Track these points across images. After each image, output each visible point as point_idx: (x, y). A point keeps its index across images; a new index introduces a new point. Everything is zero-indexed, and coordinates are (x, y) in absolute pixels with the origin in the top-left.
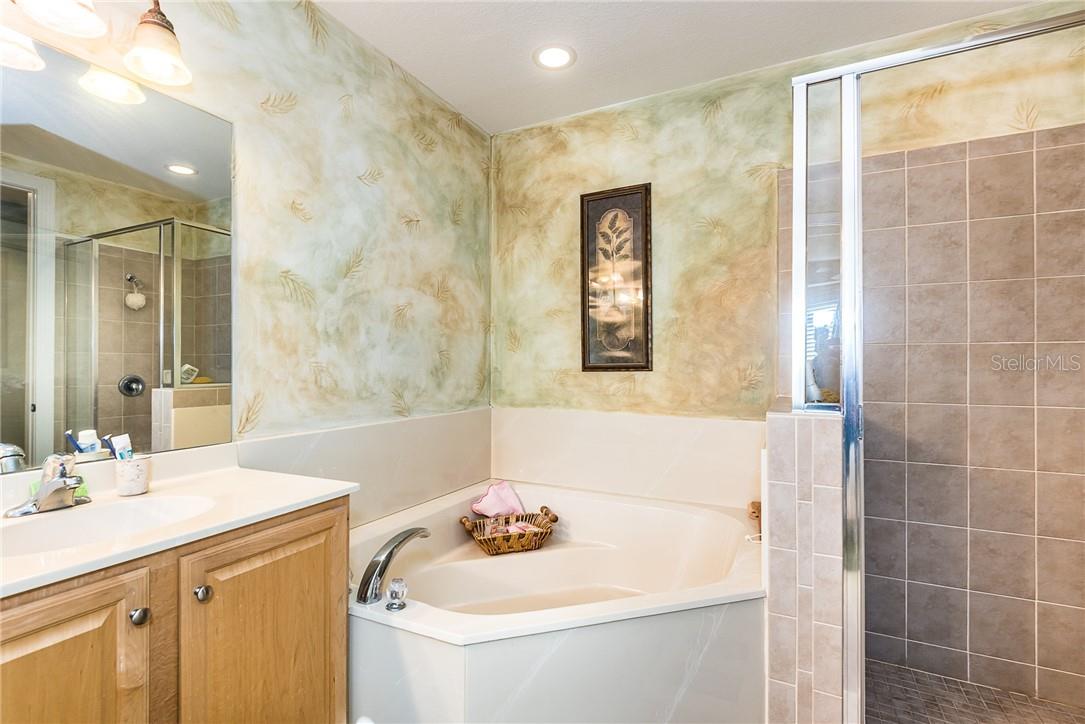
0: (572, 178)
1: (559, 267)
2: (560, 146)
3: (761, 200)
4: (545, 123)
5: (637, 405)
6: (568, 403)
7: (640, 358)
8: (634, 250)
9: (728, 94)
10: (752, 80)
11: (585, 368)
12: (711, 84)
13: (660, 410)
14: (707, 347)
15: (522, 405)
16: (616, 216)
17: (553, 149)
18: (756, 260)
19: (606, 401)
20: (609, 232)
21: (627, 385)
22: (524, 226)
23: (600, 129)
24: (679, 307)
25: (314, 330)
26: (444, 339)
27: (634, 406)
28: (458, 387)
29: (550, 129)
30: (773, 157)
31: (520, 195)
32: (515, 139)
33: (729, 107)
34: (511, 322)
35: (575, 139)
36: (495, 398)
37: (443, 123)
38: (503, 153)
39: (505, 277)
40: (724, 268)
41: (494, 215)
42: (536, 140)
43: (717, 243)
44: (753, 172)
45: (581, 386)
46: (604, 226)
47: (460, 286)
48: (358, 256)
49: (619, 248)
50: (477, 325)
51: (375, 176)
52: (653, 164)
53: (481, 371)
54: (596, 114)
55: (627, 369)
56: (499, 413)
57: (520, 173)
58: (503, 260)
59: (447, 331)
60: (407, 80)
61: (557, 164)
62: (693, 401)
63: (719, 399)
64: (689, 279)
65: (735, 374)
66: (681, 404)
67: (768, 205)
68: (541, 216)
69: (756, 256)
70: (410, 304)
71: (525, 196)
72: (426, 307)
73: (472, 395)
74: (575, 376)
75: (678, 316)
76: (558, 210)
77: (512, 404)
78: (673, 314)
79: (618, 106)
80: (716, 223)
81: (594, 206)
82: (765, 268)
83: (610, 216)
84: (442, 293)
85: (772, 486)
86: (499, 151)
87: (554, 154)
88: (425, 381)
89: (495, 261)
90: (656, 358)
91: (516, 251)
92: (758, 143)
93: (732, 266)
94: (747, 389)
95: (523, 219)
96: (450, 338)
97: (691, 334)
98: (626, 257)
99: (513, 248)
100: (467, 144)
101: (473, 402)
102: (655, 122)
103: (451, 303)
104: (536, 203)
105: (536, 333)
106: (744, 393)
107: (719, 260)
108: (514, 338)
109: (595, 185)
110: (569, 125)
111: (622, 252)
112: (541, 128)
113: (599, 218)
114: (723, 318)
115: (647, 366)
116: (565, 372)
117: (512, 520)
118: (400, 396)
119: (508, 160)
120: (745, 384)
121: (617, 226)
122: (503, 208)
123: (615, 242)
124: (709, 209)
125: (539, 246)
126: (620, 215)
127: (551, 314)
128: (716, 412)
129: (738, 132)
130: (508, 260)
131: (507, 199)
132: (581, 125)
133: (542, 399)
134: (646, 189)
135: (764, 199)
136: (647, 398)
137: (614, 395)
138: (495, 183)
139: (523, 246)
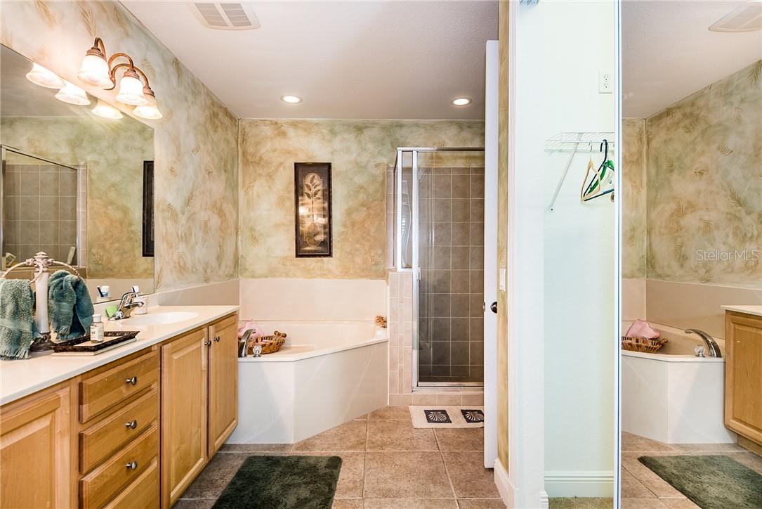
0: (289, 152)
1: (281, 201)
2: (283, 134)
3: (380, 179)
4: (274, 119)
5: (325, 274)
6: (287, 275)
7: (326, 249)
8: (323, 195)
9: (366, 127)
10: (376, 124)
11: (297, 256)
12: (359, 121)
13: (335, 277)
14: (357, 246)
15: (260, 277)
16: (314, 177)
17: (279, 135)
18: (378, 206)
19: (309, 273)
20: (310, 185)
21: (319, 264)
22: (260, 175)
23: (305, 130)
24: (345, 226)
25: (178, 235)
26: (221, 240)
27: (323, 275)
28: (226, 266)
29: (276, 123)
30: (385, 160)
31: (258, 156)
32: (254, 124)
33: (367, 133)
34: (252, 229)
35: (291, 132)
36: (241, 274)
37: (221, 115)
38: (247, 130)
39: (248, 202)
40: (365, 209)
41: (241, 166)
42: (267, 128)
43: (362, 196)
44: (377, 166)
45: (294, 265)
46: (307, 181)
47: (227, 208)
48: (192, 193)
49: (315, 194)
50: (233, 231)
51: (197, 149)
52: (332, 153)
53: (235, 258)
54: (303, 121)
55: (320, 256)
56: (243, 282)
57: (257, 144)
58: (246, 193)
59: (222, 234)
60: (209, 94)
61: (279, 143)
62: (351, 271)
63: (363, 270)
64: (349, 212)
65: (369, 259)
66: (346, 273)
67: (383, 181)
68: (271, 170)
69: (378, 205)
70: (209, 219)
71: (261, 158)
72: (215, 221)
73: (231, 272)
74: (291, 260)
75: (344, 230)
76: (281, 169)
77: (253, 277)
78: (342, 229)
79: (315, 120)
80: (361, 187)
81: (301, 169)
82: (382, 210)
83: (311, 176)
84: (221, 213)
85: (391, 299)
86: (244, 129)
87: (279, 138)
88: (214, 263)
89: (241, 192)
90: (334, 250)
91: (255, 188)
92: (379, 153)
93: (368, 208)
94: (375, 265)
95: (260, 171)
96: (223, 239)
97: (351, 240)
98: (319, 198)
99: (253, 186)
100: (230, 125)
101: (232, 276)
102: (333, 133)
103: (224, 218)
104: (268, 163)
105: (268, 236)
106: (374, 268)
107: (363, 205)
108: (254, 239)
109: (302, 159)
110: (286, 123)
111: (317, 196)
112: (271, 121)
113: (305, 176)
114: (365, 232)
115: (330, 255)
116: (286, 258)
117: (259, 340)
118: (206, 272)
119: (250, 135)
120: (374, 263)
121: (314, 182)
122: (247, 163)
123: (314, 190)
124: (359, 180)
125: (270, 187)
126: (316, 177)
127: (277, 226)
128: (362, 277)
129: (370, 146)
130: (250, 193)
131: (249, 157)
132: (294, 125)
133: (272, 273)
134: (329, 165)
135: (382, 179)
136: (330, 271)
137: (313, 269)
138: (242, 147)
139: (259, 186)
